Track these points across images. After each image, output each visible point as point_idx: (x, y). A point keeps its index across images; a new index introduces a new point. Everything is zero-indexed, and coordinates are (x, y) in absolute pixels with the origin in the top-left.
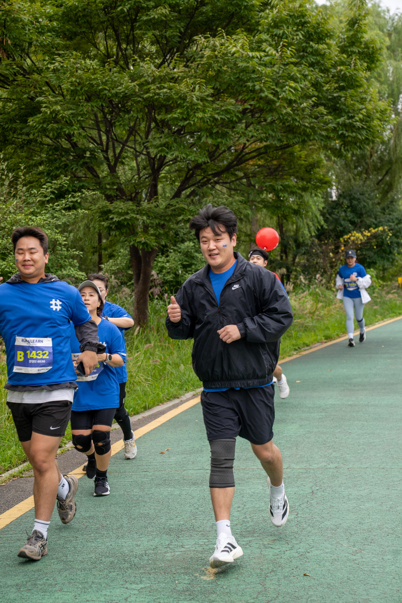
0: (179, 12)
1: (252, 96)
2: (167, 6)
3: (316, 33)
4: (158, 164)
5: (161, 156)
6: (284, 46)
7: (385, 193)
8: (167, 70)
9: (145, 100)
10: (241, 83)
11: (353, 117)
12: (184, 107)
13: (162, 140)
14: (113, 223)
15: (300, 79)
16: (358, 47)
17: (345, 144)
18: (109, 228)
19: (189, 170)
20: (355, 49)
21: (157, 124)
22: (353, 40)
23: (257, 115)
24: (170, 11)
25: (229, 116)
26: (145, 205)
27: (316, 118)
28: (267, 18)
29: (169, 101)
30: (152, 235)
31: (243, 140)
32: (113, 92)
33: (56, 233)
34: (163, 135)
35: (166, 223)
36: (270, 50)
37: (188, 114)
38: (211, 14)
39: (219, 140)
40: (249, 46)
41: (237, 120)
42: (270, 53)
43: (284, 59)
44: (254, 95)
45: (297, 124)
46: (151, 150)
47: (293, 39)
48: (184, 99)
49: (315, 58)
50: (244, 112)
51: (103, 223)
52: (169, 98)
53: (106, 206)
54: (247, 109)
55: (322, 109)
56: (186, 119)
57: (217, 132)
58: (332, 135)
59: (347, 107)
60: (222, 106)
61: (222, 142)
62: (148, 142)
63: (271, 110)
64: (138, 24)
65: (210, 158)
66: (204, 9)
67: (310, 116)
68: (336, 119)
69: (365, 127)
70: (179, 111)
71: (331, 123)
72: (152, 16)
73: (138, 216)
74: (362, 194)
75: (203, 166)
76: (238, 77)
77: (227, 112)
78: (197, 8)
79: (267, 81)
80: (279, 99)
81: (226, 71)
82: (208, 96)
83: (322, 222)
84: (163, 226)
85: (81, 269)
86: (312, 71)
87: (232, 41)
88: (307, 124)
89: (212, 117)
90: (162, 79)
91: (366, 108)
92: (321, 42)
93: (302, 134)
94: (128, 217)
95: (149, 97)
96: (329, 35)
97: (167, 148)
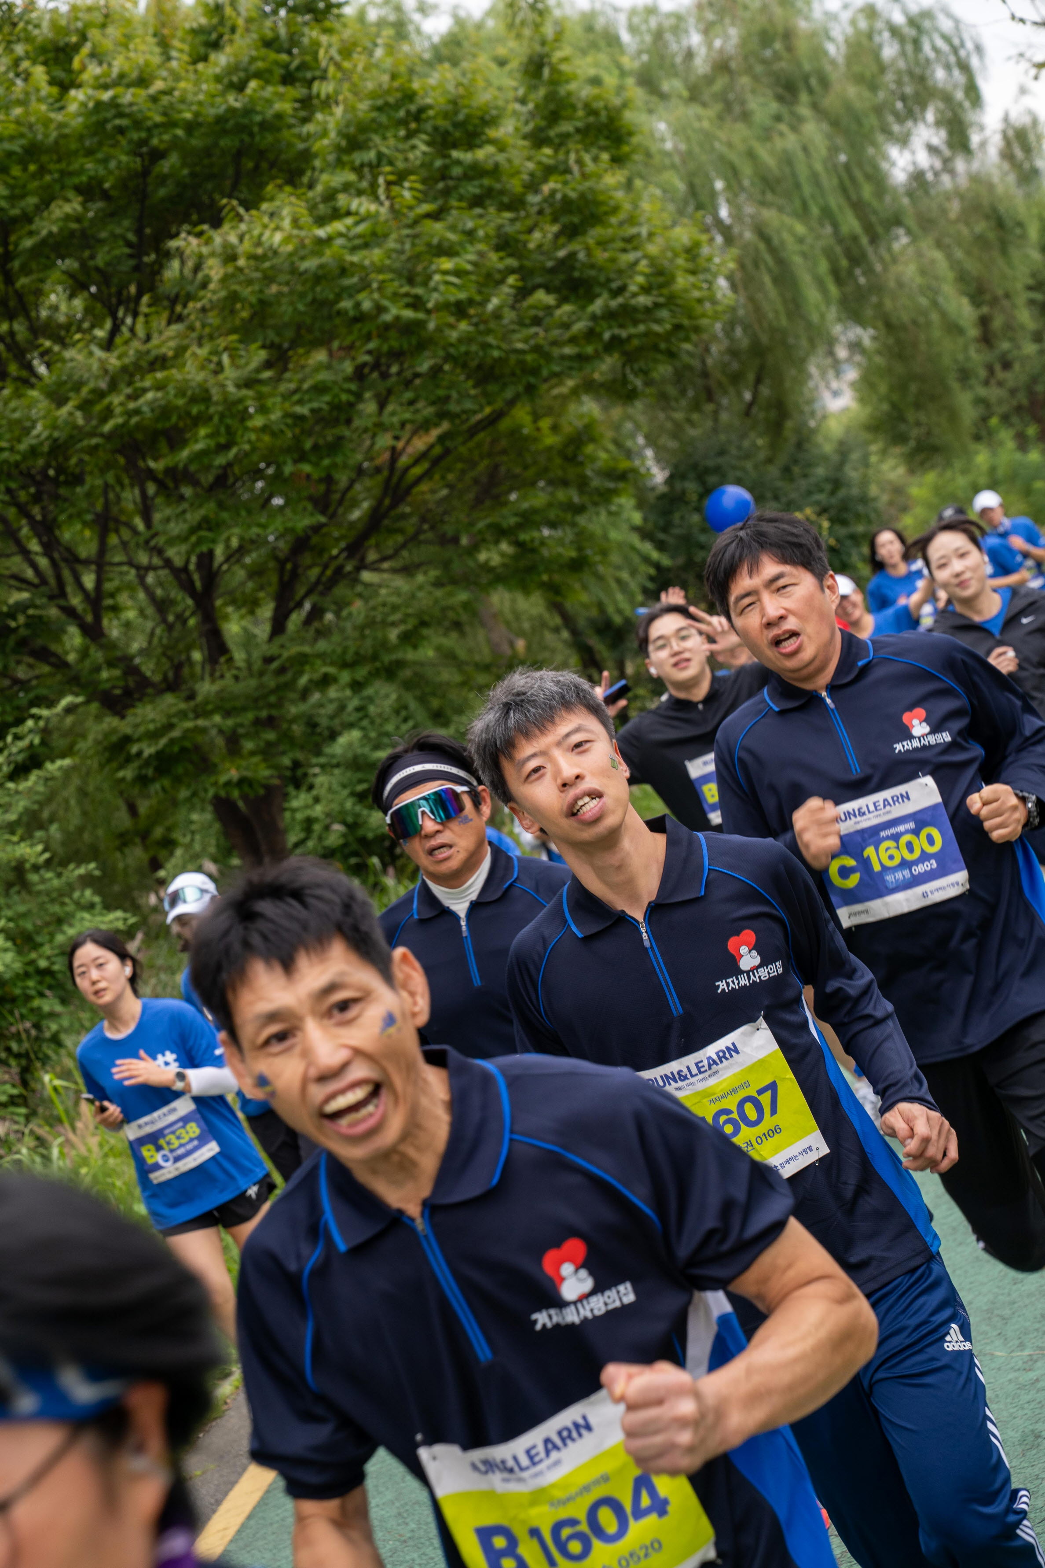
0: (106, 196)
1: (365, 331)
2: (71, 194)
3: (456, 125)
4: (202, 578)
5: (201, 556)
6: (389, 184)
7: (776, 428)
8: (136, 344)
9: (108, 437)
10: (325, 311)
11: (622, 290)
12: (210, 418)
13: (188, 516)
14: (147, 763)
15: (461, 244)
16: (570, 118)
17: (629, 358)
18: (142, 780)
19: (282, 563)
20: (566, 127)
21: (161, 485)
22: (552, 107)
23: (394, 369)
24: (83, 204)
25: (327, 398)
26: (206, 688)
27: (537, 321)
28: (324, 133)
29: (169, 419)
30: (252, 753)
31: (385, 441)
32: (23, 447)
33: (15, 844)
34: (185, 505)
35: (274, 712)
36: (360, 205)
37: (229, 431)
38: (185, 172)
39: (326, 462)
40: (311, 215)
41: (352, 399)
42: (363, 210)
43: (404, 215)
44: (367, 327)
45: (496, 353)
46: (171, 553)
47: (406, 160)
48: (203, 396)
49: (476, 183)
50: (359, 374)
51: (121, 774)
52: (165, 412)
53: (114, 731)
54: (364, 365)
55: (541, 297)
56: (226, 447)
57: (316, 447)
58: (589, 350)
59: (601, 269)
60: (302, 381)
61: (334, 465)
62: (156, 534)
63: (422, 345)
64: (16, 264)
65: (323, 512)
66: (165, 166)
67: (521, 323)
68: (583, 308)
69: (661, 300)
70: (203, 432)
71: (579, 319)
72: (44, 232)
73: (201, 722)
74: (722, 453)
75: (315, 540)
76: (314, 301)
77: (320, 389)
78: (145, 173)
79: (383, 282)
80: (428, 312)
81: (280, 294)
82: (258, 370)
83: (655, 555)
84: (270, 722)
85: (108, 907)
86: (481, 216)
87: (266, 219)
88: (520, 346)
89: (287, 415)
90: (129, 373)
91: (646, 256)
92: (478, 142)
93: (518, 372)
94: (176, 733)
95: (117, 428)
96: (488, 119)
97: (210, 529)
